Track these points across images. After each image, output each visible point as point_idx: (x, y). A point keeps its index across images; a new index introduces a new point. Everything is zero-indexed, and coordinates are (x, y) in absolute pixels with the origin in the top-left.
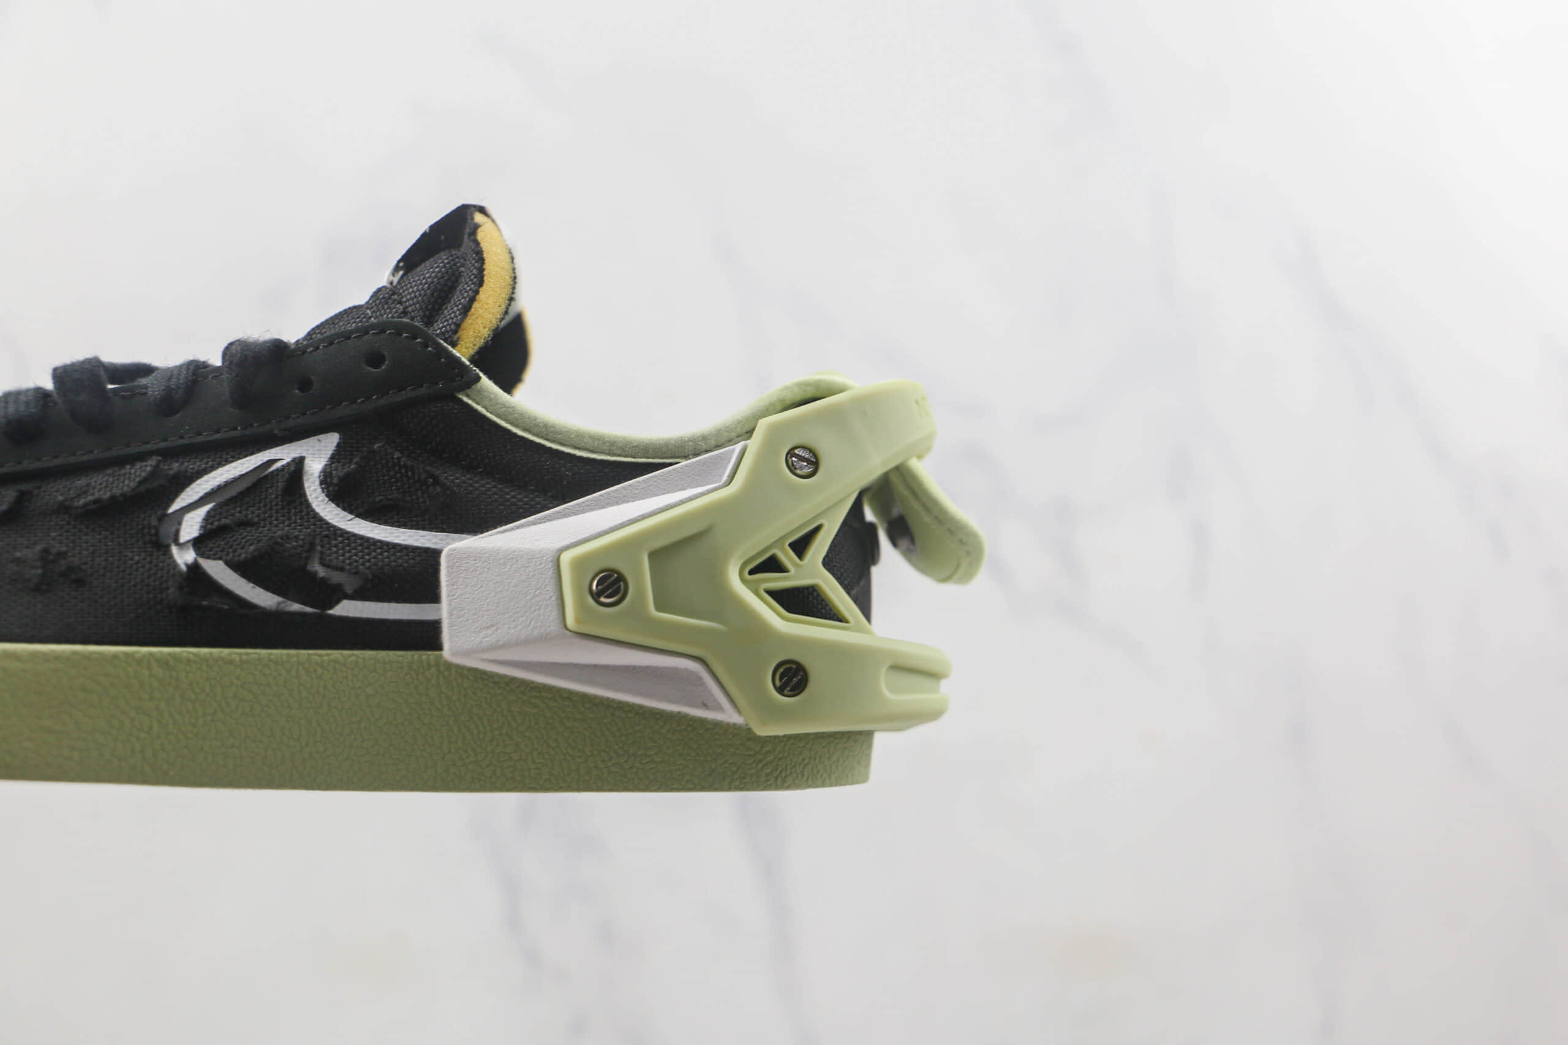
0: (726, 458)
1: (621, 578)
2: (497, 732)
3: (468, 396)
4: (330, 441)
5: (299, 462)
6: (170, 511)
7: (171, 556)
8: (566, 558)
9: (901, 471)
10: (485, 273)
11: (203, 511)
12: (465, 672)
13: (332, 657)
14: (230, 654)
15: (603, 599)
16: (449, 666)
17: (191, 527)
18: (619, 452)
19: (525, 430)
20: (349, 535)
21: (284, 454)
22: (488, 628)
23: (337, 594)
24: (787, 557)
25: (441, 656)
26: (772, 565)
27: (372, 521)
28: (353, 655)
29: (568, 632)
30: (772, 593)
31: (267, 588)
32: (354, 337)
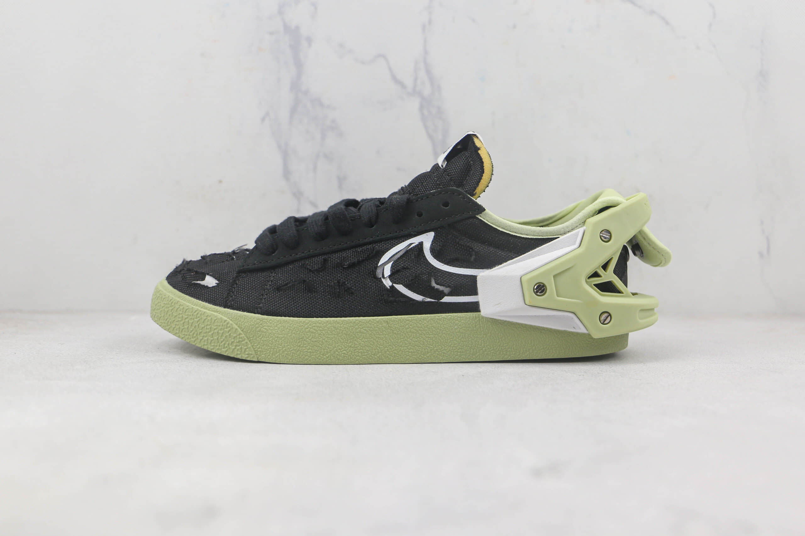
0: (577, 235)
1: (544, 286)
2: (500, 339)
3: (480, 216)
4: (431, 235)
5: (421, 244)
6: (379, 265)
7: (382, 282)
8: (524, 279)
9: (641, 232)
10: (484, 168)
11: (390, 265)
12: (489, 320)
13: (443, 316)
14: (408, 318)
15: (538, 294)
16: (483, 317)
17: (387, 271)
18: (537, 235)
19: (502, 228)
20: (443, 271)
21: (415, 241)
22: (498, 304)
23: (443, 295)
24: (601, 272)
25: (480, 314)
26: (596, 275)
27: (450, 266)
28: (449, 315)
29: (526, 306)
30: (596, 285)
31: (418, 293)
32: (436, 195)
